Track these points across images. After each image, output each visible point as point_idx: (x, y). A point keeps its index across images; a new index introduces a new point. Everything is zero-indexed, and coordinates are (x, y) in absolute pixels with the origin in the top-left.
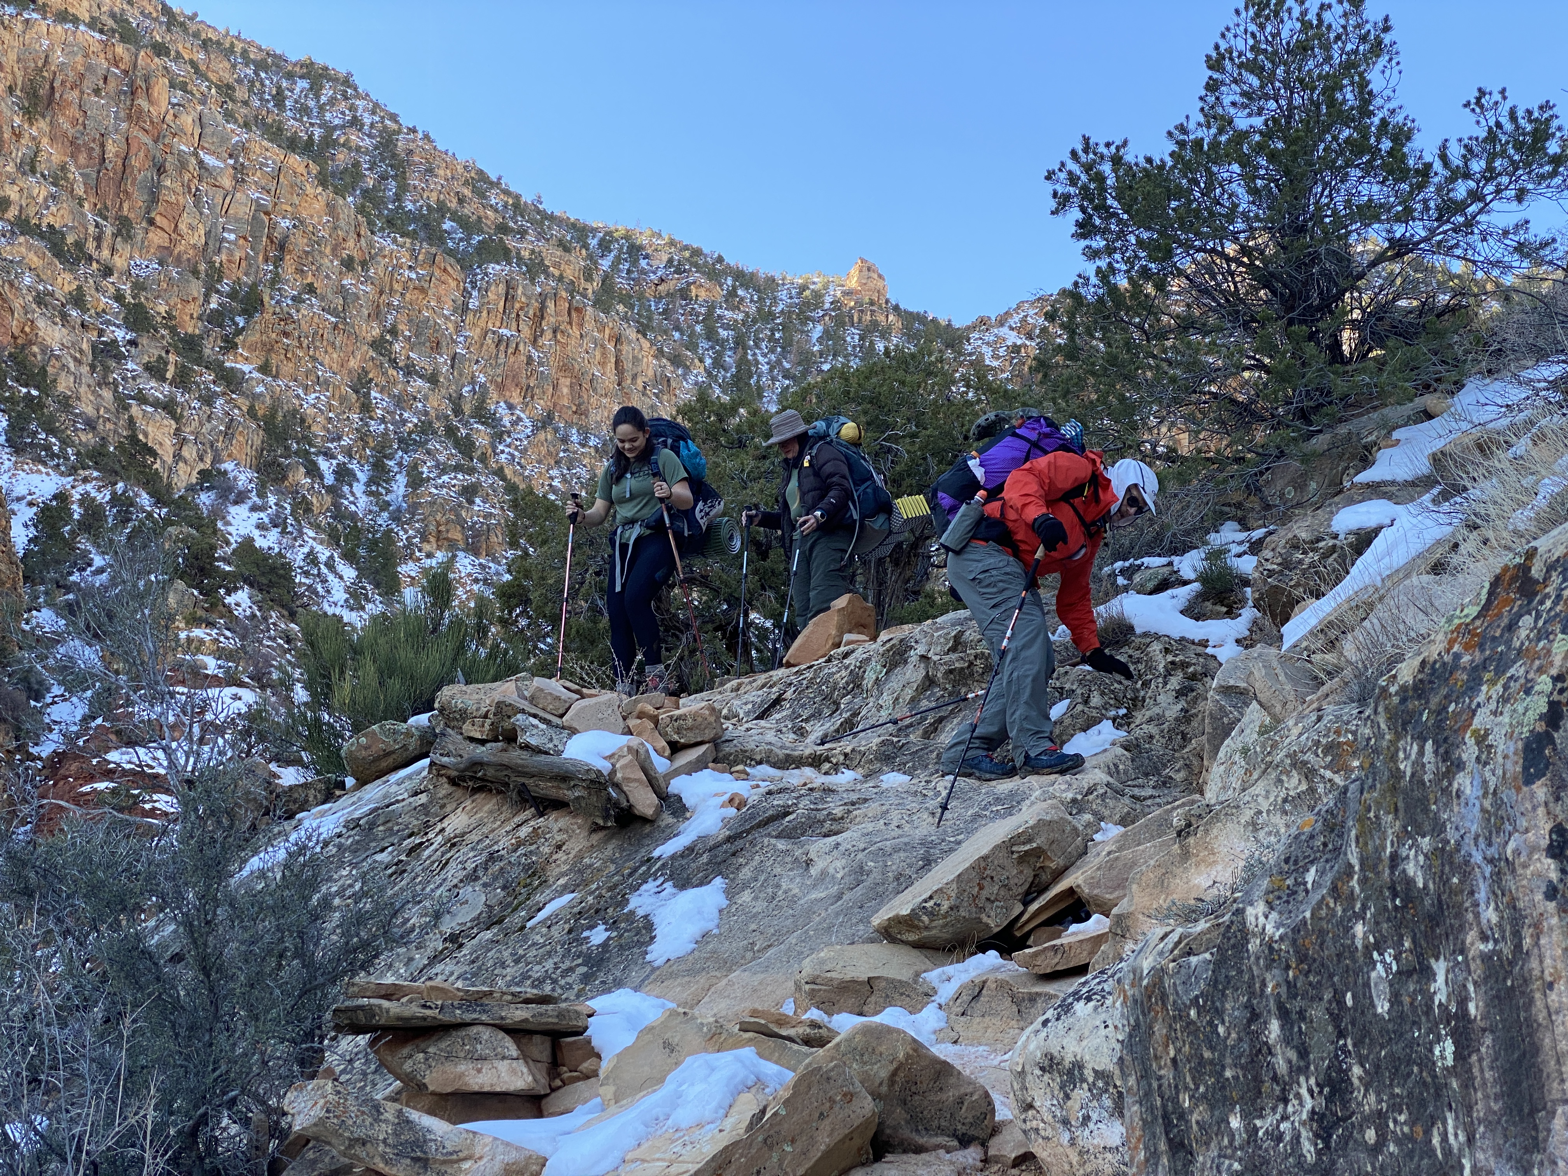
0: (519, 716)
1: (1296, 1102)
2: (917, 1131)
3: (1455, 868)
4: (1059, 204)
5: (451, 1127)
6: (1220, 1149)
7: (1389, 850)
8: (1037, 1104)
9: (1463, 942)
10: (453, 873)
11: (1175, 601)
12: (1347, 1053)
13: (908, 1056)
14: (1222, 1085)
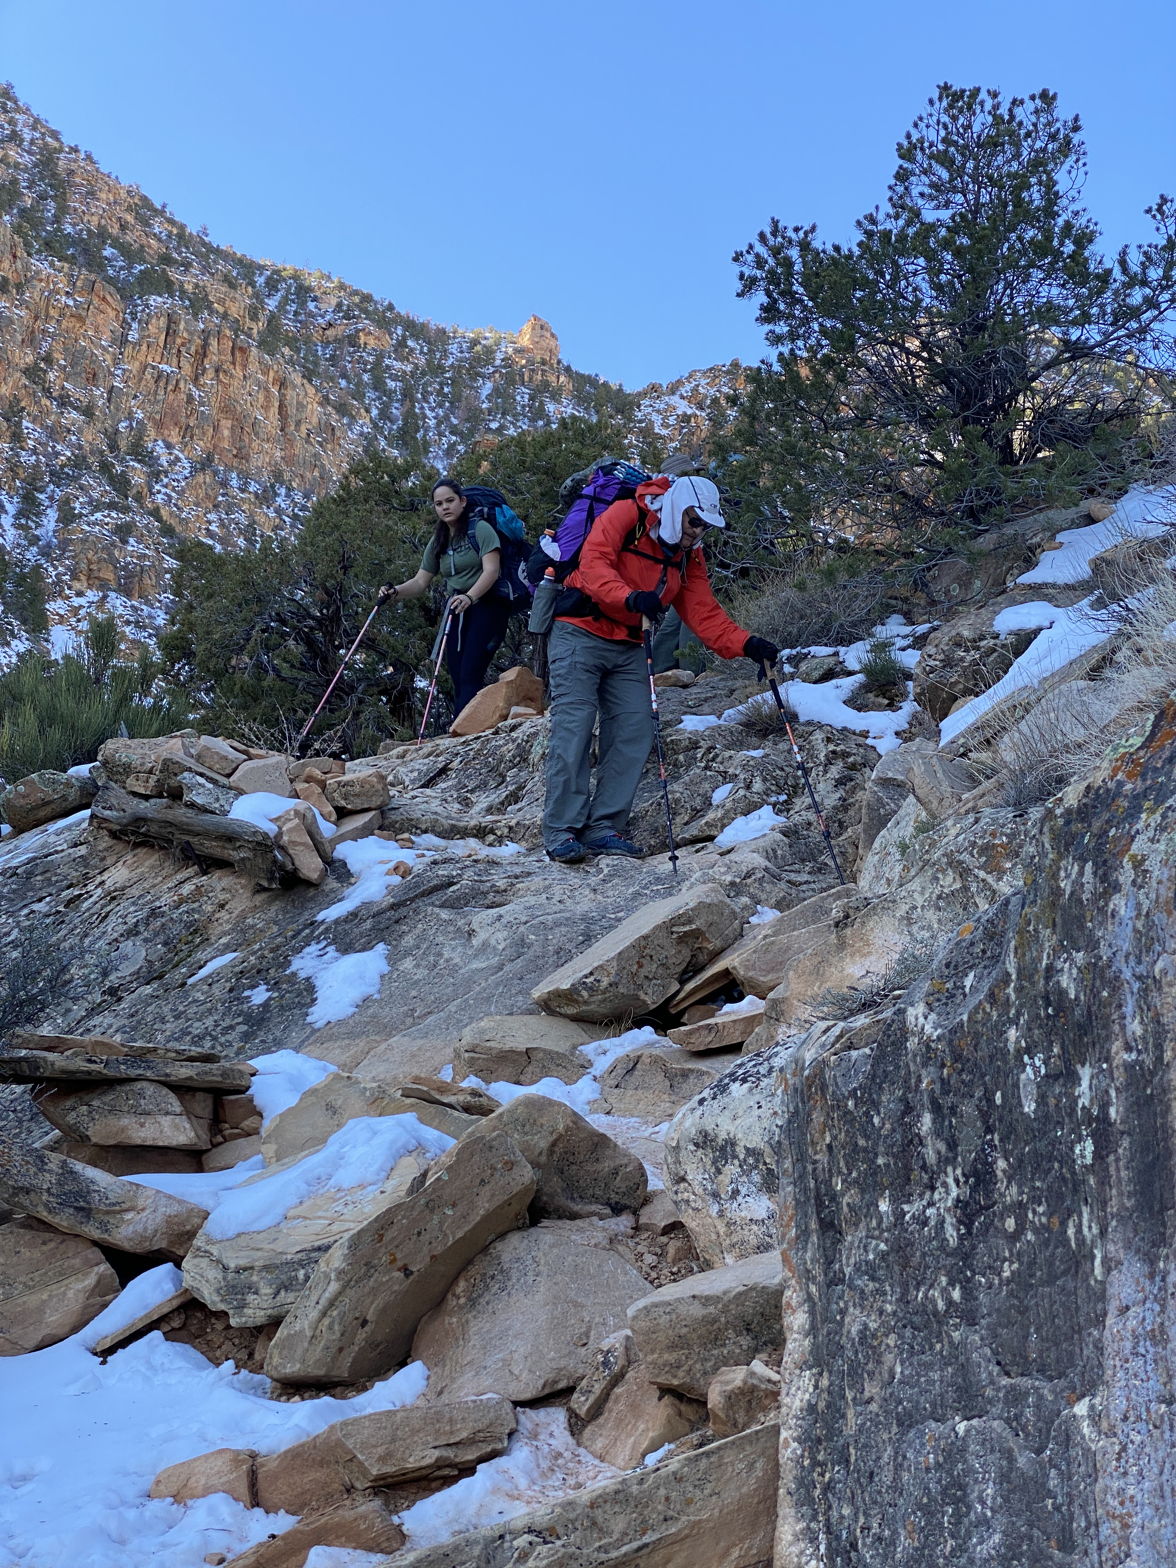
0: (186, 774)
1: (942, 1190)
2: (573, 1199)
3: (1106, 983)
4: (745, 286)
5: (115, 1179)
6: (868, 1230)
7: (1044, 962)
8: (689, 1177)
9: (1109, 1051)
10: (113, 927)
11: (838, 691)
12: (994, 1147)
13: (567, 1129)
14: (874, 1171)
